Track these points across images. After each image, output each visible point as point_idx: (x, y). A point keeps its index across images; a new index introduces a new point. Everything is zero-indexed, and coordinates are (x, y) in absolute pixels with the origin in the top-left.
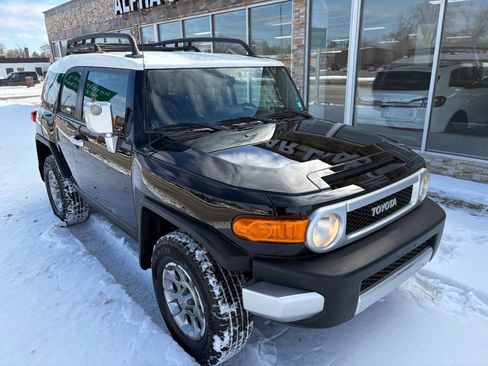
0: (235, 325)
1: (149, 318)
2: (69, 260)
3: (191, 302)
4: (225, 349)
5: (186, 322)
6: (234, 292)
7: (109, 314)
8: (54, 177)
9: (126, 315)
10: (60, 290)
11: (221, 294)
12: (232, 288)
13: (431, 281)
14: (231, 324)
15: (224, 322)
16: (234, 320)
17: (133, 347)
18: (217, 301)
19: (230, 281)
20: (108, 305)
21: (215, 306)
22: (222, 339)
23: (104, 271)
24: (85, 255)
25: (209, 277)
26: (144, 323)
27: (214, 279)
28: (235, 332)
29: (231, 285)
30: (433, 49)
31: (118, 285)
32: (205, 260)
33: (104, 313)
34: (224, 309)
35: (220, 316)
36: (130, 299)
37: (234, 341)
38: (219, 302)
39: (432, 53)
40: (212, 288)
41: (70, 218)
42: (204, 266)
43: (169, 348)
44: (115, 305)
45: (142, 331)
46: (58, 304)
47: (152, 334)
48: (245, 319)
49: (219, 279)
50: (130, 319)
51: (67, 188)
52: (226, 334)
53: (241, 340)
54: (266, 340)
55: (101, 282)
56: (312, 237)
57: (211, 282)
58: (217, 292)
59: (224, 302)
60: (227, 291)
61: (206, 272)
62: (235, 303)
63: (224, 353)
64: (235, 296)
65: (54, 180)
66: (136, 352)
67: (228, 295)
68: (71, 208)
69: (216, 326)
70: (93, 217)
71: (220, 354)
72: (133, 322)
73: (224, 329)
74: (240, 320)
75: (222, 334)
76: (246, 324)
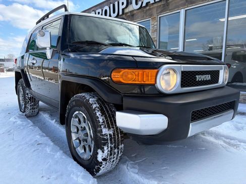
0: (111, 143)
1: (61, 152)
2: (22, 128)
3: (86, 135)
4: (104, 160)
5: (83, 151)
6: (112, 123)
7: (38, 149)
8: (22, 91)
9: (48, 150)
10: (13, 139)
11: (104, 122)
12: (111, 120)
13: (232, 141)
14: (109, 141)
15: (104, 139)
16: (111, 140)
17: (49, 164)
18: (101, 125)
19: (109, 116)
20: (39, 145)
21: (99, 129)
22: (103, 152)
23: (40, 132)
24: (32, 126)
25: (96, 111)
26: (58, 153)
27: (99, 113)
28: (111, 148)
29: (110, 118)
30: (222, 46)
31: (47, 137)
32: (95, 103)
33: (35, 149)
34: (105, 131)
35: (102, 135)
36: (52, 144)
37: (111, 155)
38: (102, 126)
39: (222, 48)
40: (98, 118)
41: (28, 112)
42: (94, 106)
43: (71, 164)
44: (43, 146)
45: (56, 157)
46: (10, 146)
47: (61, 158)
48: (118, 141)
49: (103, 113)
50: (50, 151)
51: (28, 94)
52: (105, 148)
53: (115, 156)
54: (131, 162)
55: (38, 136)
56: (160, 81)
57: (98, 114)
58: (101, 120)
59: (105, 127)
60: (107, 121)
61: (95, 109)
62: (112, 129)
63: (104, 163)
64: (112, 125)
65: (22, 93)
66: (50, 166)
67: (108, 123)
68: (28, 106)
69: (99, 143)
70: (41, 113)
71: (101, 163)
72: (52, 153)
73: (104, 144)
74: (115, 140)
75: (103, 148)
76: (118, 145)
